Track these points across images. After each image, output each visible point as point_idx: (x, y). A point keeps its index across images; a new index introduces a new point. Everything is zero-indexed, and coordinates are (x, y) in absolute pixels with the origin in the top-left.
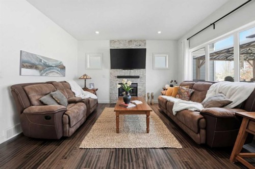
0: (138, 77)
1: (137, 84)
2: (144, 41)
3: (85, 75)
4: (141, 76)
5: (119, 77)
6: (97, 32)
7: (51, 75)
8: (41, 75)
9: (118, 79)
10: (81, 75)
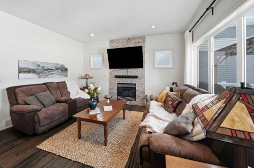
0: (136, 77)
1: (135, 84)
2: (143, 38)
3: (86, 75)
4: (139, 76)
5: (117, 77)
6: (92, 35)
7: (50, 76)
8: (40, 77)
9: (116, 79)
10: (83, 75)
